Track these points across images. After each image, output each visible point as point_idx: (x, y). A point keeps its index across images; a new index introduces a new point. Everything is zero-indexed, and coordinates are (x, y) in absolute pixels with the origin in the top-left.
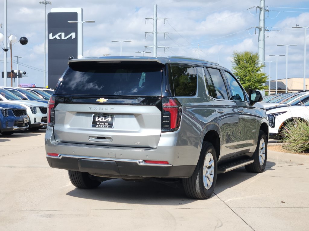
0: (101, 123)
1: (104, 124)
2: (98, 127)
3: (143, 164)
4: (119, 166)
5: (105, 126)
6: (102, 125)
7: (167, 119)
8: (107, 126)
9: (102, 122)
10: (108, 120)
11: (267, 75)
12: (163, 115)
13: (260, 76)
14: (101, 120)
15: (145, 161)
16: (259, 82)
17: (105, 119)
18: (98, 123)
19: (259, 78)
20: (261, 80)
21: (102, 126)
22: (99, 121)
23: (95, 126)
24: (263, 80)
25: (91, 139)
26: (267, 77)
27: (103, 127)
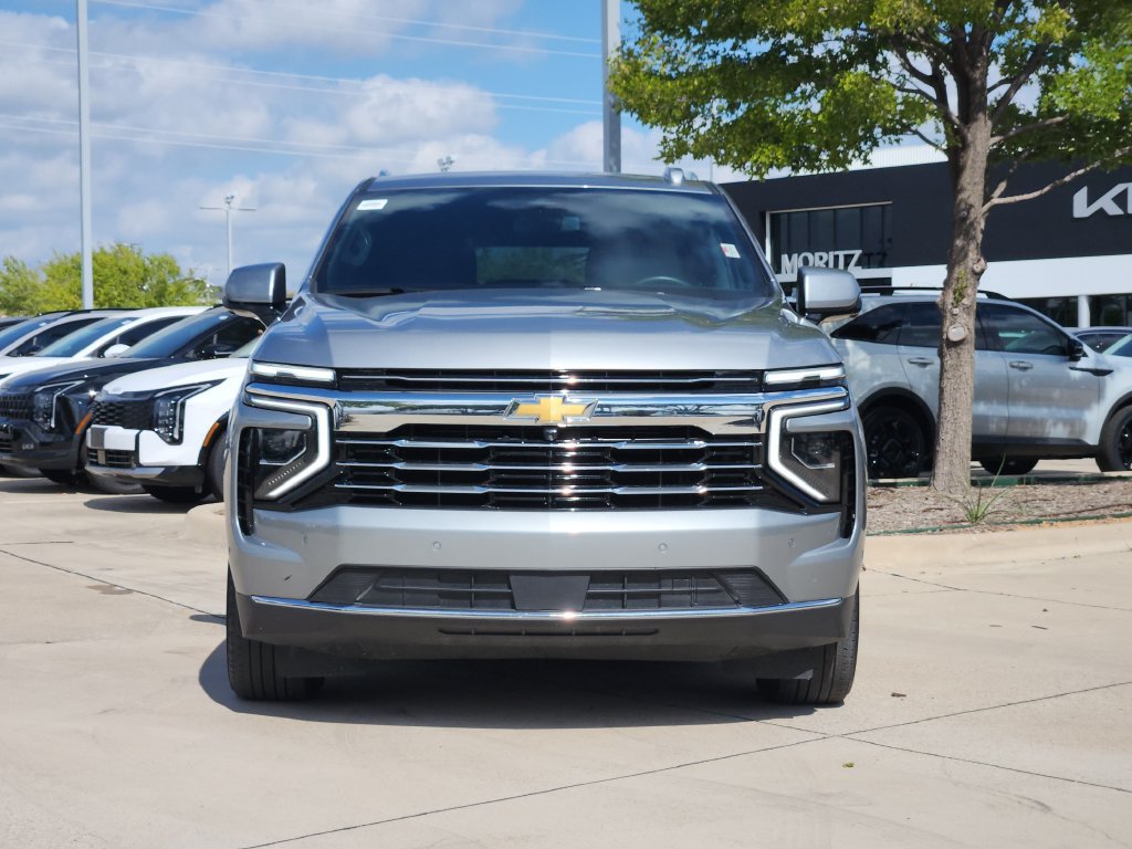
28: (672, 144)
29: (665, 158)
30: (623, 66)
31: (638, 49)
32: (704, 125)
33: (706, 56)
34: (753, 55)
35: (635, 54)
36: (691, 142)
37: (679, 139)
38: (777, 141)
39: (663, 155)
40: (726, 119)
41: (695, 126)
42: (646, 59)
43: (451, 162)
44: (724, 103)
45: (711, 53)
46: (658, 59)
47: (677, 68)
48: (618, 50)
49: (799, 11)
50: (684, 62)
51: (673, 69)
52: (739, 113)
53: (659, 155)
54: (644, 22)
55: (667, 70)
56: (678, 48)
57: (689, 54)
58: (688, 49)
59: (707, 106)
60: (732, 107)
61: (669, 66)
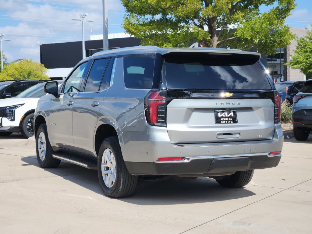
0: (225, 119)
1: (228, 119)
2: (223, 123)
5: (230, 121)
6: (226, 120)
8: (232, 121)
9: (226, 117)
10: (231, 115)
12: (275, 107)
14: (224, 116)
15: (271, 153)
17: (228, 115)
18: (222, 119)
21: (226, 122)
22: (222, 117)
23: (220, 123)
43: (3, 36)
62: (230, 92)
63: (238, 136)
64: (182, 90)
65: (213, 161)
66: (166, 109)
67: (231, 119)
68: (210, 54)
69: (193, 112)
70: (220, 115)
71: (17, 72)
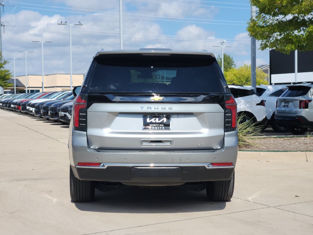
0: (154, 125)
1: (159, 125)
2: (152, 129)
3: (211, 167)
4: (184, 172)
5: (161, 128)
6: (156, 126)
7: (228, 117)
8: (163, 127)
9: (155, 123)
10: (163, 120)
11: (10, 72)
12: (225, 113)
13: (3, 73)
14: (154, 121)
15: (212, 164)
16: (3, 79)
17: (159, 120)
18: (151, 125)
19: (3, 75)
20: (4, 77)
22: (152, 123)
23: (148, 129)
24: (7, 77)
25: (144, 144)
26: (10, 74)
27: (157, 128)
28: (263, 45)
29: (261, 49)
30: (251, 24)
31: (255, 19)
32: (273, 39)
33: (275, 20)
34: (288, 20)
35: (255, 20)
36: (269, 44)
37: (265, 44)
38: (292, 43)
39: (261, 48)
40: (279, 38)
41: (271, 40)
42: (258, 21)
43: (224, 43)
44: (278, 33)
45: (276, 19)
46: (261, 21)
47: (266, 24)
48: (250, 19)
49: (297, 9)
50: (268, 22)
51: (265, 24)
52: (282, 36)
53: (260, 48)
54: (258, 11)
55: (264, 24)
56: (267, 18)
57: (270, 20)
58: (270, 18)
59: (273, 34)
60: (280, 35)
61: (264, 23)
62: (161, 96)
63: (169, 144)
64: (104, 93)
65: (132, 169)
66: (86, 112)
67: (163, 125)
68: (144, 55)
69: (117, 116)
70: (148, 120)
71: (235, 78)
